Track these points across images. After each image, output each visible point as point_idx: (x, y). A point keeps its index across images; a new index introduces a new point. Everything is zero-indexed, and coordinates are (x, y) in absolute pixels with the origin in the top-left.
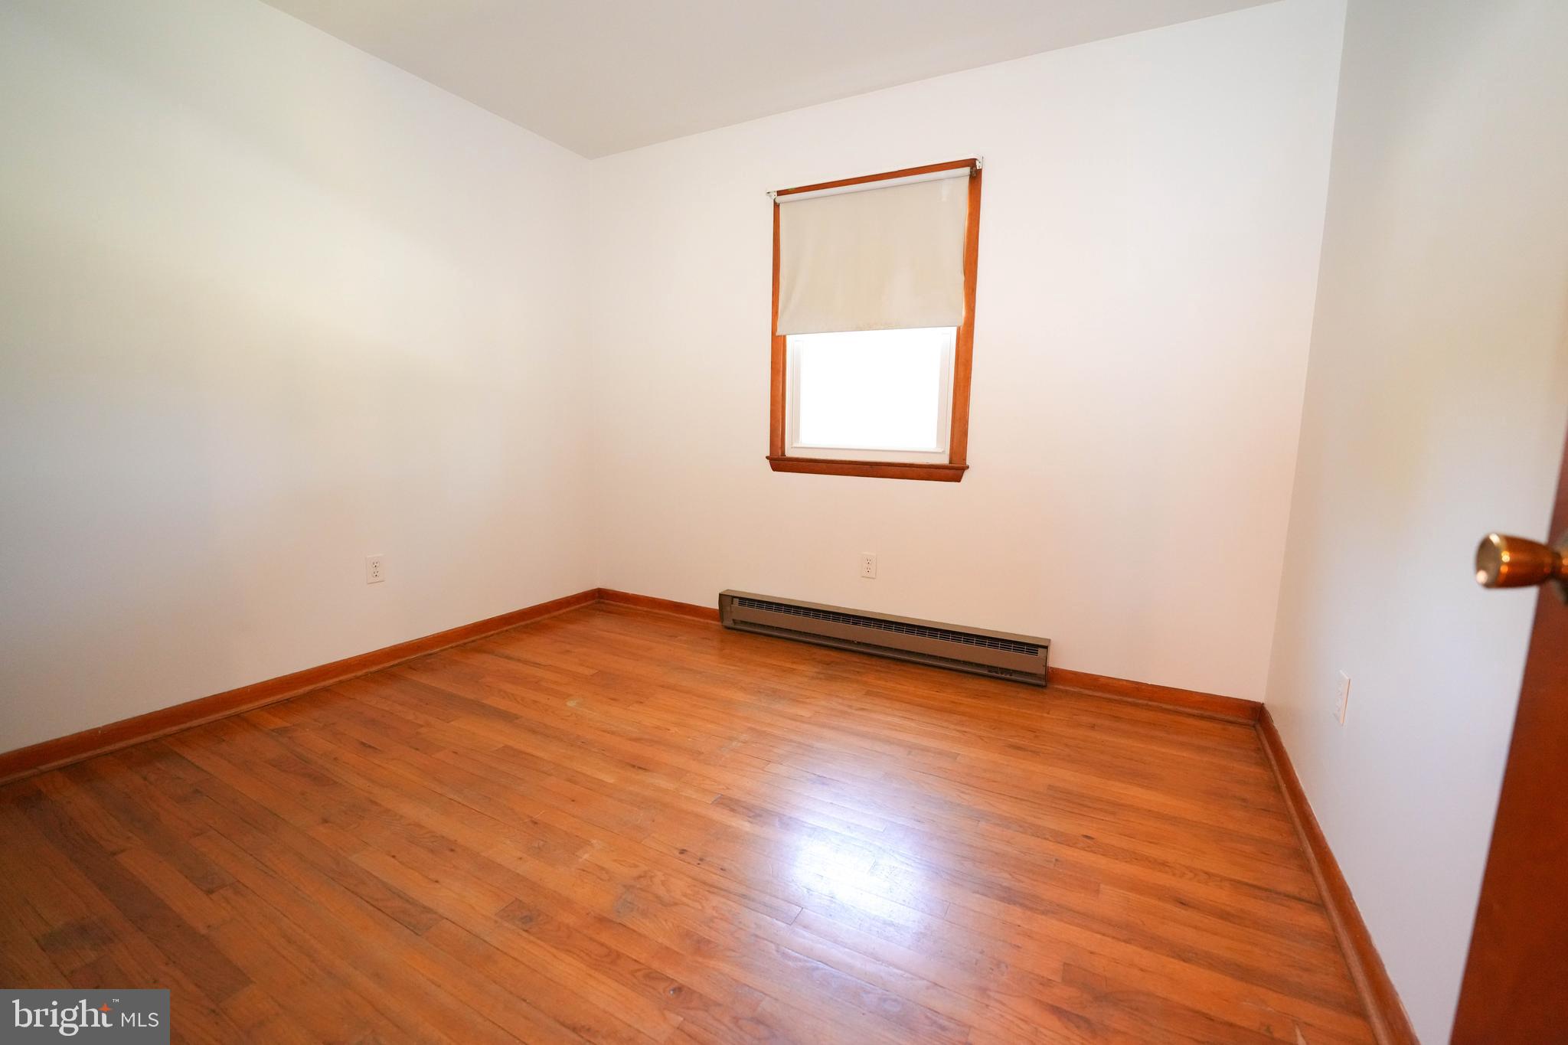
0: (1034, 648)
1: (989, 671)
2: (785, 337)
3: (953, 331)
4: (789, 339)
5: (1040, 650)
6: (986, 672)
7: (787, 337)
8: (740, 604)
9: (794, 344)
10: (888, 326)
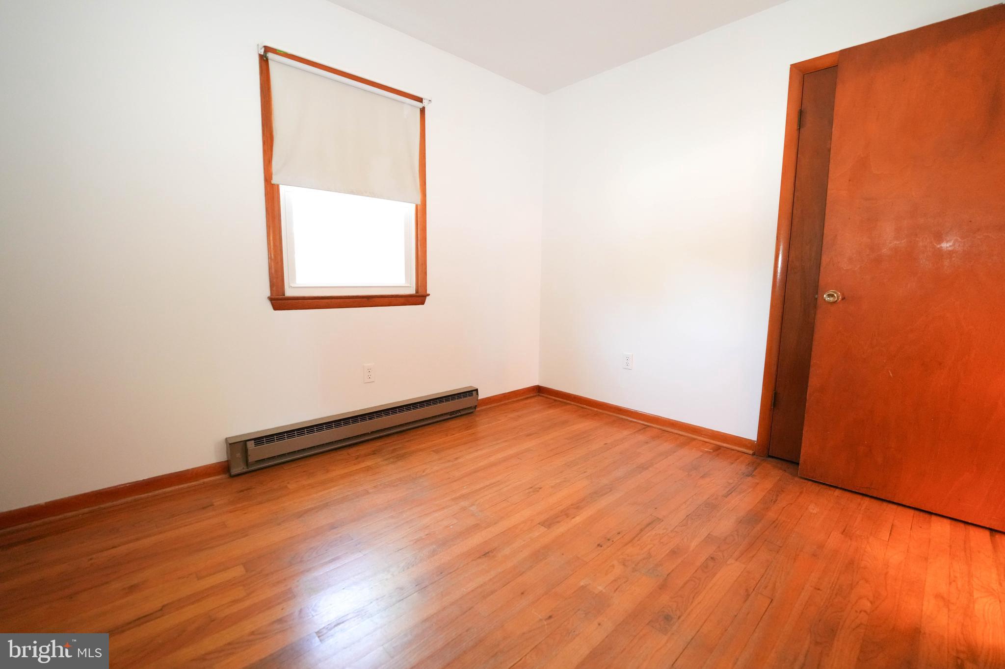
0: (472, 393)
1: (450, 415)
2: (278, 186)
3: (413, 207)
4: (282, 189)
5: (474, 392)
6: (449, 417)
7: (280, 186)
8: (256, 445)
9: (286, 193)
10: (374, 195)
